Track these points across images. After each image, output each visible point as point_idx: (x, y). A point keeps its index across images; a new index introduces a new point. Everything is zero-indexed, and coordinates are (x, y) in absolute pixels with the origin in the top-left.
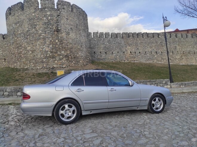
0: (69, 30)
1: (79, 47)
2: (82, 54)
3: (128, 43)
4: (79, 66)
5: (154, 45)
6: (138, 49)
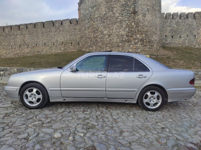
0: (145, 11)
1: (154, 30)
2: (156, 38)
4: (153, 50)
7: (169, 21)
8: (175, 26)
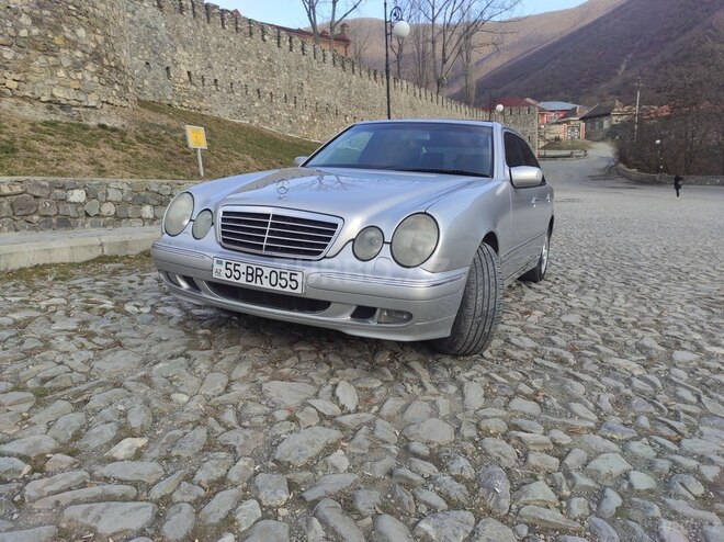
3: (178, 35)
5: (252, 63)
6: (210, 66)
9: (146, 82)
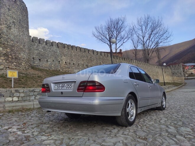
1: (21, 47)
2: (24, 56)
3: (63, 53)
6: (72, 60)
7: (36, 45)
8: (42, 50)
9: (53, 65)
